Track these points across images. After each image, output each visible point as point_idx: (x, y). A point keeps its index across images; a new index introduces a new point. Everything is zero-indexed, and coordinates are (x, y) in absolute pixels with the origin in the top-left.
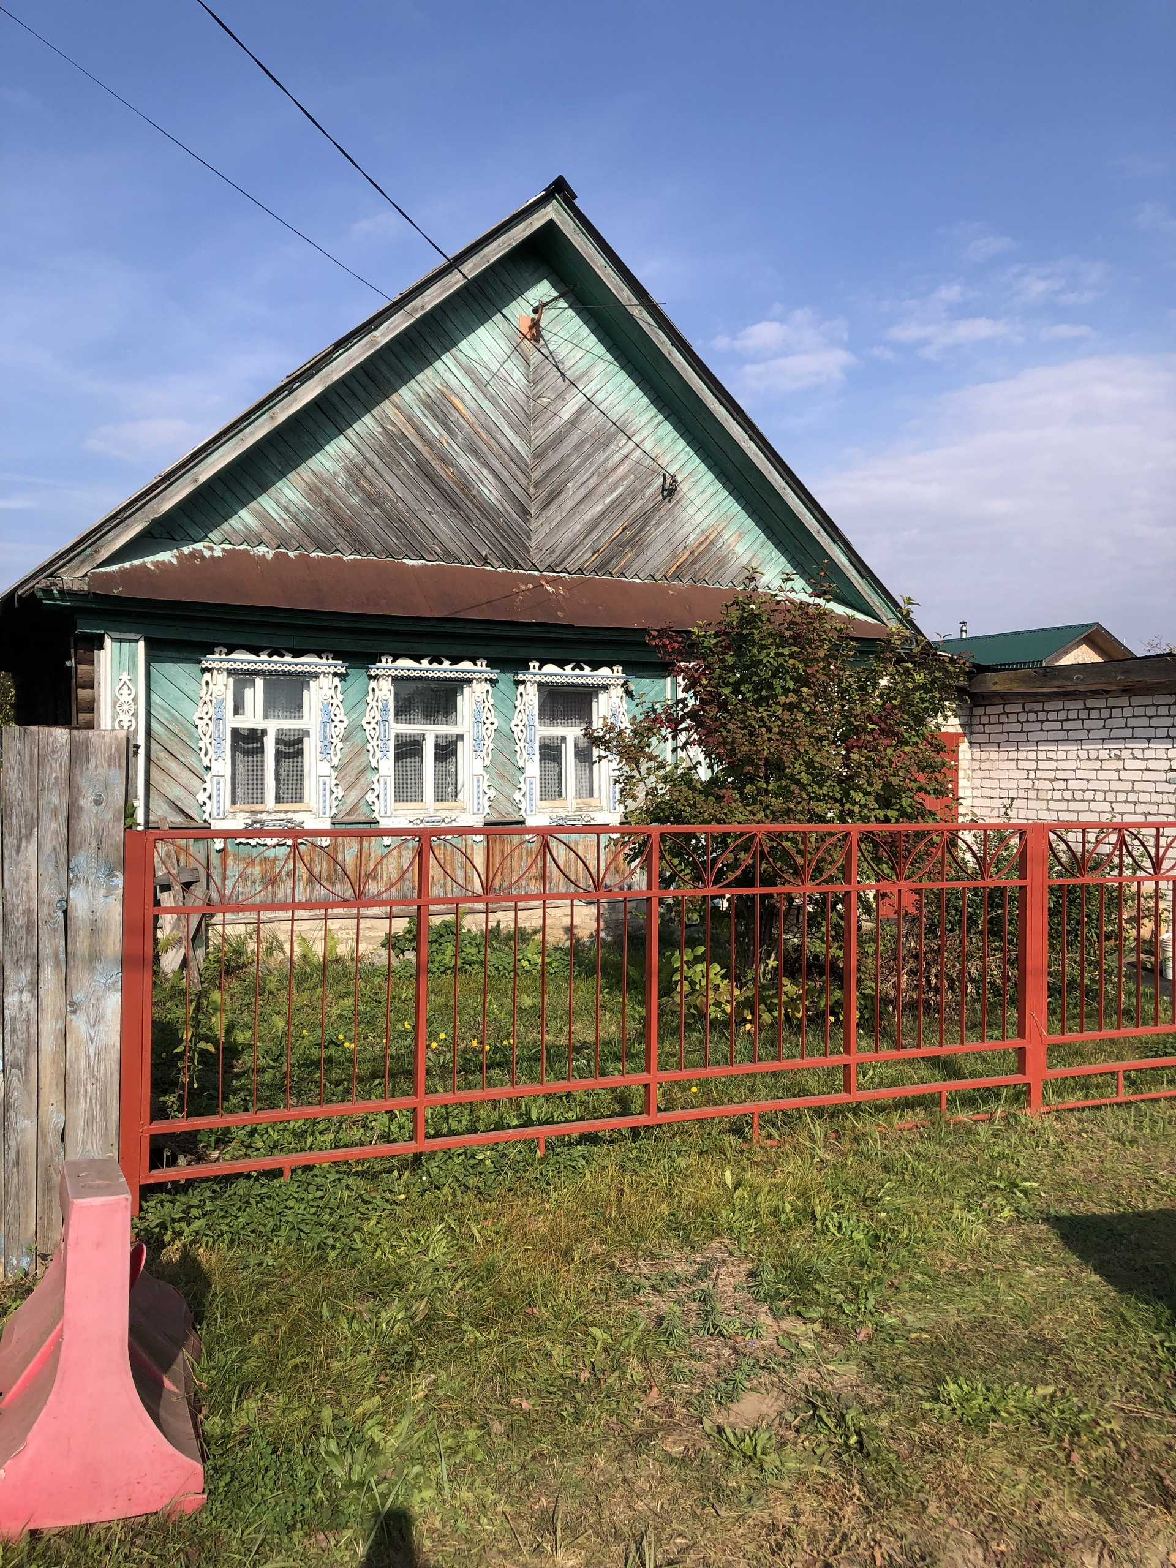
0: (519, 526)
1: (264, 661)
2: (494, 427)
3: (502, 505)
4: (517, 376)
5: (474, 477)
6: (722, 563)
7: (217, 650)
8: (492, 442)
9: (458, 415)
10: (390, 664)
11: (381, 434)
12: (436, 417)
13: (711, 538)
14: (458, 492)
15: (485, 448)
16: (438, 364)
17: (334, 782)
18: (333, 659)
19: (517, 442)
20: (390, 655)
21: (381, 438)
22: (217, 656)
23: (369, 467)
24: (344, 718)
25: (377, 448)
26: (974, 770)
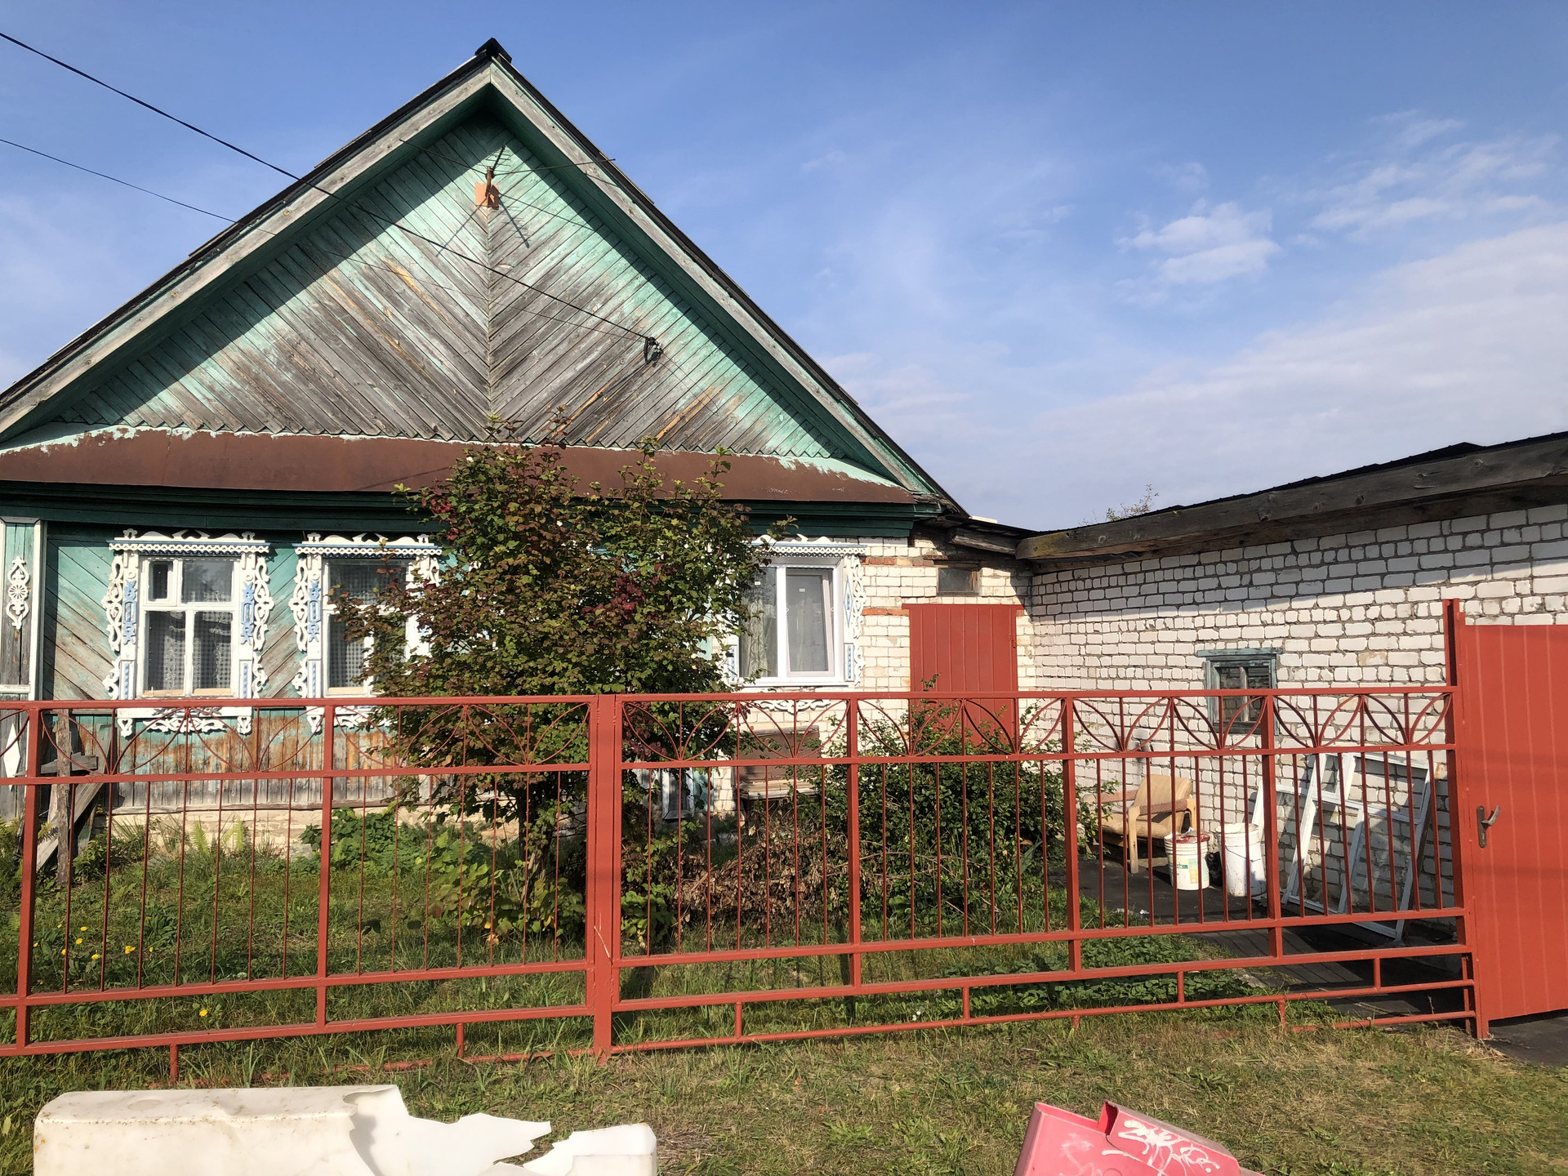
0: (477, 397)
1: (178, 542)
2: (446, 297)
3: (455, 375)
4: (474, 246)
5: (423, 348)
6: (719, 428)
7: (126, 532)
8: (443, 312)
9: (404, 287)
10: (317, 542)
11: (316, 309)
12: (380, 290)
13: (705, 402)
14: (404, 364)
15: (435, 318)
16: (383, 237)
17: (257, 666)
18: (255, 538)
19: (473, 311)
20: (318, 532)
21: (317, 313)
22: (126, 538)
23: (303, 344)
24: (269, 599)
25: (313, 323)
26: (1036, 646)
